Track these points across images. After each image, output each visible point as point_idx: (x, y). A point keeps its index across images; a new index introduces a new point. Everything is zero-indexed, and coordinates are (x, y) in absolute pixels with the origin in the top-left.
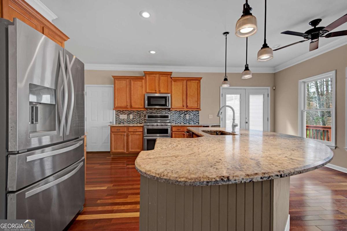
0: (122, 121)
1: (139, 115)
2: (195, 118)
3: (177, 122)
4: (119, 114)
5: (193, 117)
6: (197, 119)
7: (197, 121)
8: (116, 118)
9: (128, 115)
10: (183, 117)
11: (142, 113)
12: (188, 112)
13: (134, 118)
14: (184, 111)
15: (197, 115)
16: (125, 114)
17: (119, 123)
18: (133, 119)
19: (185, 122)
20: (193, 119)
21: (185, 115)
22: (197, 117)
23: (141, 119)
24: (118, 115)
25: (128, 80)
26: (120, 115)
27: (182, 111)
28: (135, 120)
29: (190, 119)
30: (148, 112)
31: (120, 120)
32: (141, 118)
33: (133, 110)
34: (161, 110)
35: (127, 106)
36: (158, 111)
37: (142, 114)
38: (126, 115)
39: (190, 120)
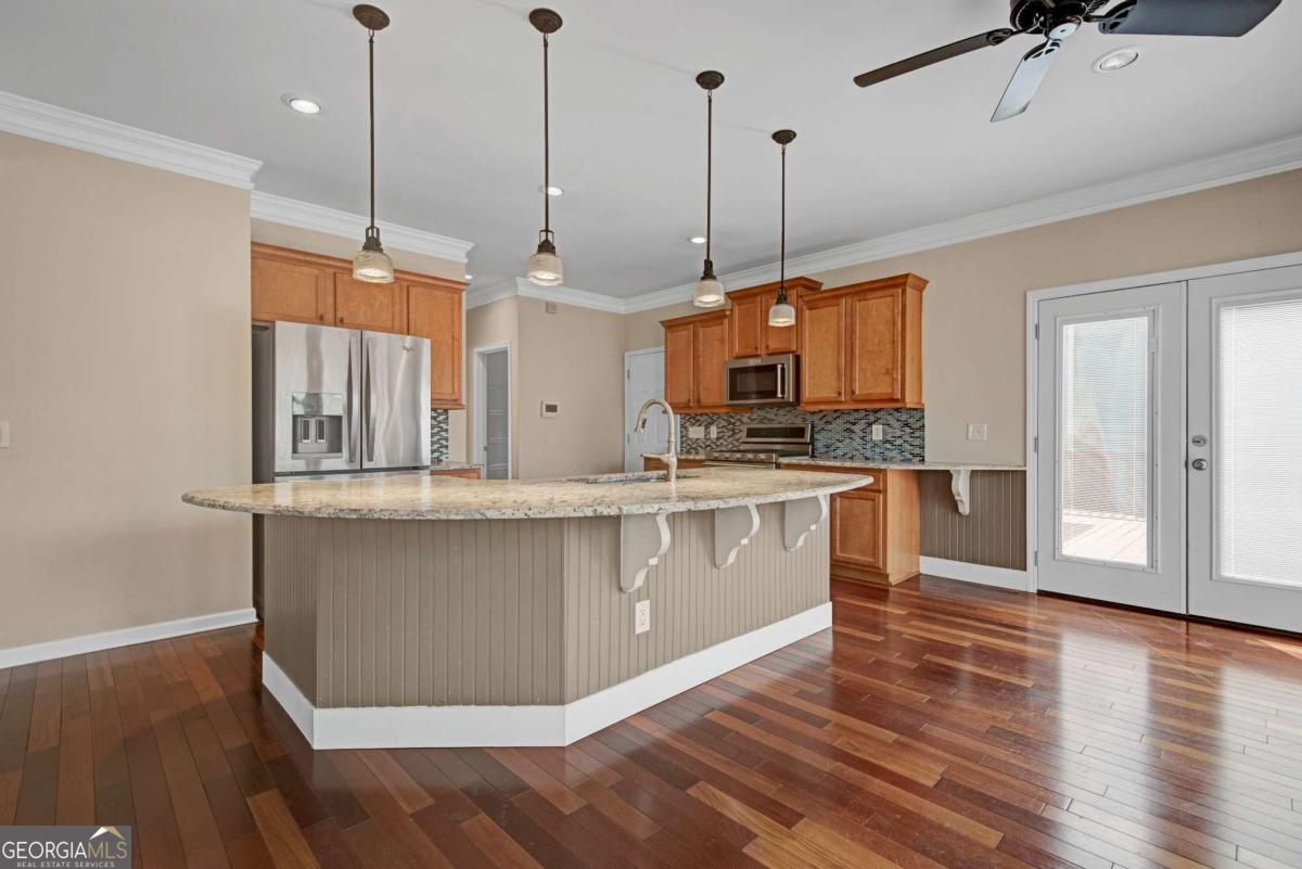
0: (694, 446)
1: (731, 427)
2: (908, 438)
3: (840, 452)
4: (687, 424)
5: (899, 433)
6: (917, 442)
7: (917, 451)
8: (682, 437)
9: (707, 427)
10: (861, 434)
11: (739, 420)
12: (878, 415)
13: (721, 435)
14: (866, 410)
15: (917, 426)
16: (700, 425)
17: (688, 452)
18: (718, 439)
19: (869, 454)
20: (899, 442)
21: (870, 425)
22: (917, 434)
23: (737, 440)
24: (686, 428)
25: (692, 326)
26: (691, 429)
27: (857, 410)
28: (721, 441)
29: (887, 441)
30: (754, 417)
31: (689, 442)
32: (737, 437)
33: (717, 414)
34: (788, 409)
35: (689, 401)
36: (781, 412)
37: (738, 423)
38: (702, 428)
39: (889, 446)
